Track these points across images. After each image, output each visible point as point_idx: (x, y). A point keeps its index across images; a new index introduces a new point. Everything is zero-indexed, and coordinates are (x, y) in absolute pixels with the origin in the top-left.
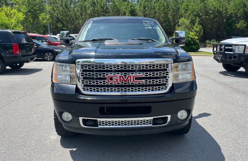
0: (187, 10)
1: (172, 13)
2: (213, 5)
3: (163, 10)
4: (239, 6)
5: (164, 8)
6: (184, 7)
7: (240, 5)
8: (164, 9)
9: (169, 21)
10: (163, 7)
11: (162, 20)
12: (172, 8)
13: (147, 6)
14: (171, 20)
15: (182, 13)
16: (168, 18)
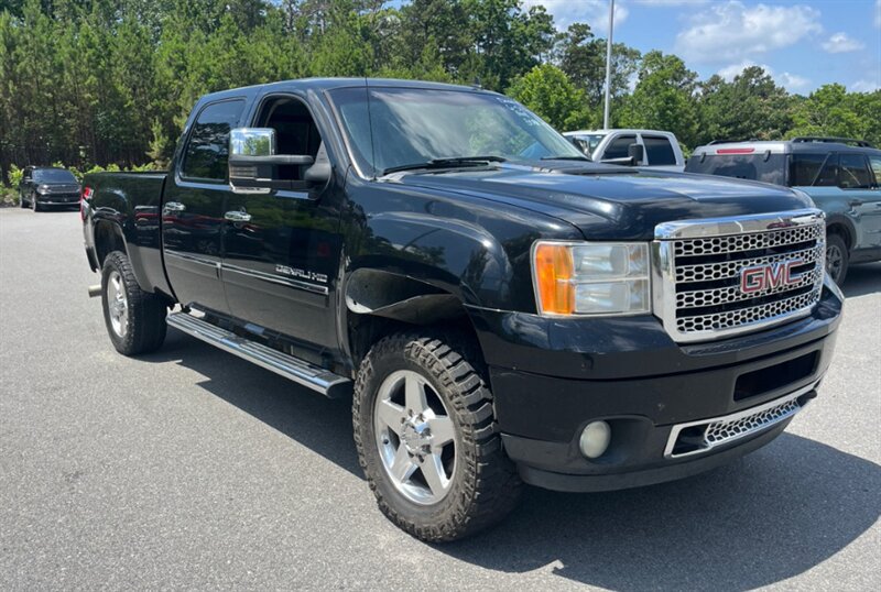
0: (183, 68)
1: (125, 73)
2: (266, 59)
3: (90, 60)
4: (343, 69)
5: (94, 54)
6: (171, 58)
7: (345, 66)
8: (94, 58)
9: (122, 104)
10: (90, 52)
11: (90, 100)
12: (126, 58)
13: (21, 41)
14: (130, 102)
15: (167, 78)
16: (116, 94)
